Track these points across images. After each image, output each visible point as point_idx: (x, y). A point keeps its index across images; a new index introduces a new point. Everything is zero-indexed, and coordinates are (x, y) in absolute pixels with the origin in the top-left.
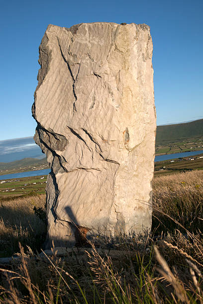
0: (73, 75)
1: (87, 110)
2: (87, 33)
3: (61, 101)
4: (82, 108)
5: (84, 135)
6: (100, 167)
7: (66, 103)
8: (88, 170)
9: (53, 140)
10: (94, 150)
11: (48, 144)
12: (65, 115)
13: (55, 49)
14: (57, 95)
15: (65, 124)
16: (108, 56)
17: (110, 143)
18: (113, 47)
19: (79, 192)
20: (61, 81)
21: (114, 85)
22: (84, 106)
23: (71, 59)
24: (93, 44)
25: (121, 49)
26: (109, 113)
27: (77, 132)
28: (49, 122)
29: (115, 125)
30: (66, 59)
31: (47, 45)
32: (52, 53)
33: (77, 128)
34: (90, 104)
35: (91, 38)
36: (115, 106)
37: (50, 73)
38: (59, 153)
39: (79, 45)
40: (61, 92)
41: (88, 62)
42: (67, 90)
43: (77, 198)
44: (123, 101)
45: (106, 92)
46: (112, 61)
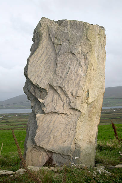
0: (56, 51)
1: (63, 75)
2: (69, 26)
3: (45, 67)
4: (60, 73)
5: (59, 91)
6: (68, 112)
7: (49, 69)
8: (59, 114)
9: (37, 91)
10: (65, 101)
11: (34, 94)
12: (48, 76)
13: (45, 33)
14: (43, 62)
15: (47, 82)
16: (81, 43)
17: (77, 98)
18: (85, 37)
19: (51, 128)
20: (47, 54)
21: (83, 61)
22: (62, 72)
23: (56, 41)
24: (72, 34)
25: (90, 40)
26: (78, 79)
27: (55, 88)
28: (36, 79)
29: (81, 87)
30: (53, 40)
31: (40, 30)
32: (43, 35)
33: (55, 85)
34: (66, 71)
35: (71, 30)
36: (82, 75)
37: (40, 48)
38: (40, 100)
39: (62, 32)
40: (47, 61)
41: (68, 44)
42: (51, 60)
43: (50, 132)
44: (88, 72)
45: (78, 65)
46: (83, 46)
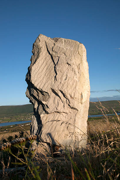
0: (55, 62)
1: (63, 80)
2: (64, 43)
3: (46, 74)
5: (60, 94)
6: (68, 112)
7: (50, 76)
8: (61, 113)
9: (40, 95)
10: (65, 102)
11: (37, 97)
12: (50, 82)
13: (43, 47)
14: (44, 71)
15: (50, 87)
16: (75, 56)
17: (75, 99)
18: (78, 52)
19: (55, 126)
20: (46, 64)
21: (77, 70)
22: (61, 78)
23: (54, 53)
24: (67, 49)
25: (81, 54)
26: (75, 84)
27: (56, 92)
28: (39, 85)
29: (77, 90)
30: (51, 53)
31: (39, 44)
32: (42, 49)
33: (57, 89)
34: (64, 78)
35: (66, 45)
36: (77, 81)
37: (40, 58)
38: (44, 102)
39: (58, 48)
40: (47, 69)
41: (64, 57)
42: (50, 69)
43: (54, 129)
44: (81, 79)
45: (73, 73)
46: (76, 59)
